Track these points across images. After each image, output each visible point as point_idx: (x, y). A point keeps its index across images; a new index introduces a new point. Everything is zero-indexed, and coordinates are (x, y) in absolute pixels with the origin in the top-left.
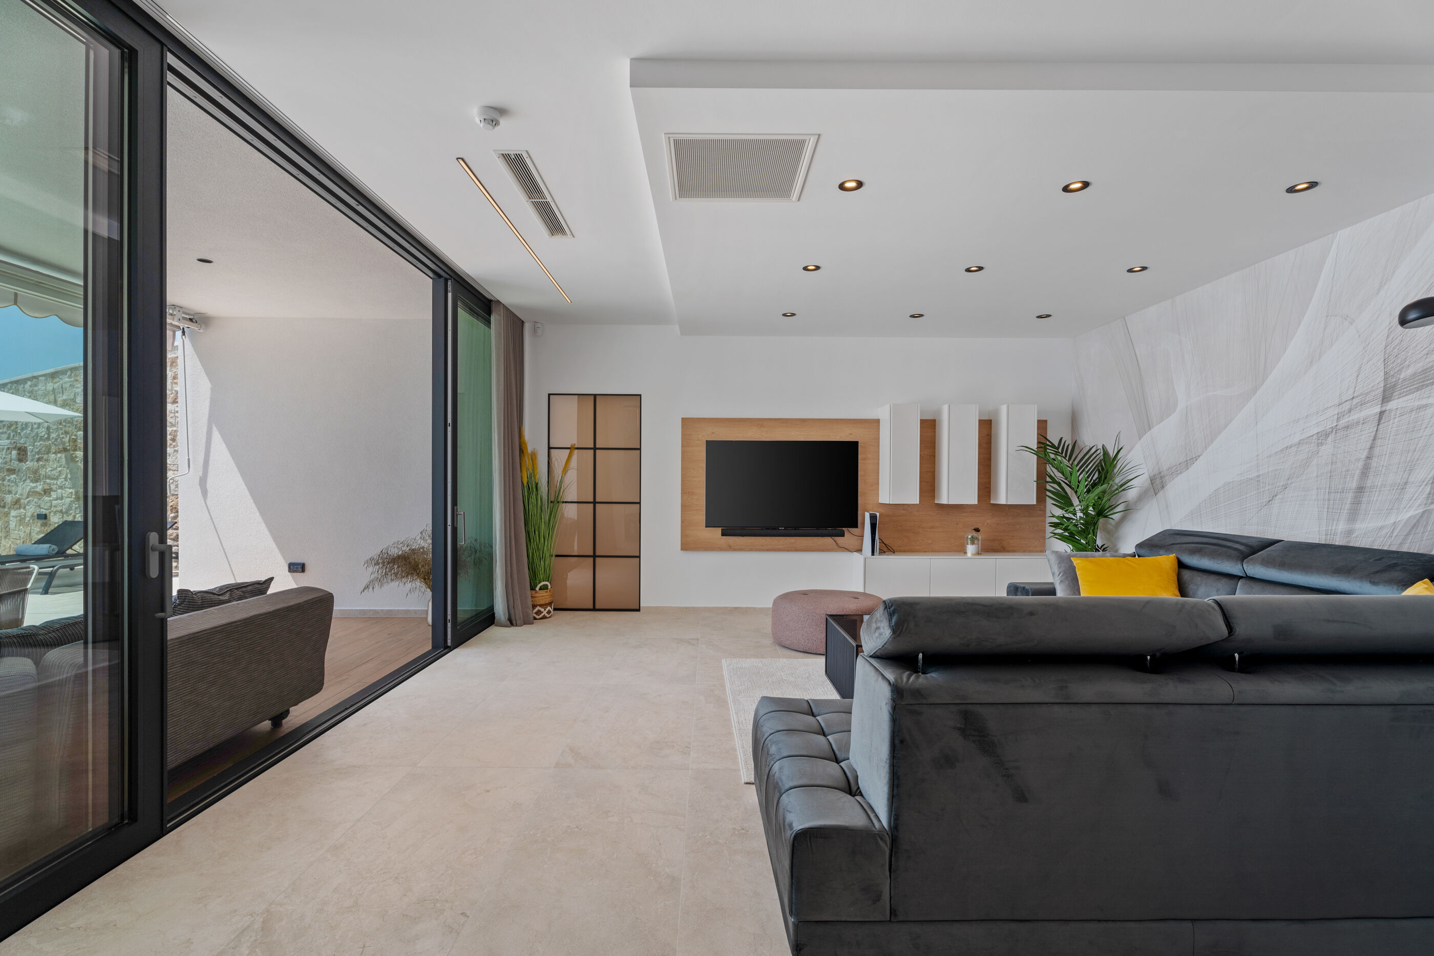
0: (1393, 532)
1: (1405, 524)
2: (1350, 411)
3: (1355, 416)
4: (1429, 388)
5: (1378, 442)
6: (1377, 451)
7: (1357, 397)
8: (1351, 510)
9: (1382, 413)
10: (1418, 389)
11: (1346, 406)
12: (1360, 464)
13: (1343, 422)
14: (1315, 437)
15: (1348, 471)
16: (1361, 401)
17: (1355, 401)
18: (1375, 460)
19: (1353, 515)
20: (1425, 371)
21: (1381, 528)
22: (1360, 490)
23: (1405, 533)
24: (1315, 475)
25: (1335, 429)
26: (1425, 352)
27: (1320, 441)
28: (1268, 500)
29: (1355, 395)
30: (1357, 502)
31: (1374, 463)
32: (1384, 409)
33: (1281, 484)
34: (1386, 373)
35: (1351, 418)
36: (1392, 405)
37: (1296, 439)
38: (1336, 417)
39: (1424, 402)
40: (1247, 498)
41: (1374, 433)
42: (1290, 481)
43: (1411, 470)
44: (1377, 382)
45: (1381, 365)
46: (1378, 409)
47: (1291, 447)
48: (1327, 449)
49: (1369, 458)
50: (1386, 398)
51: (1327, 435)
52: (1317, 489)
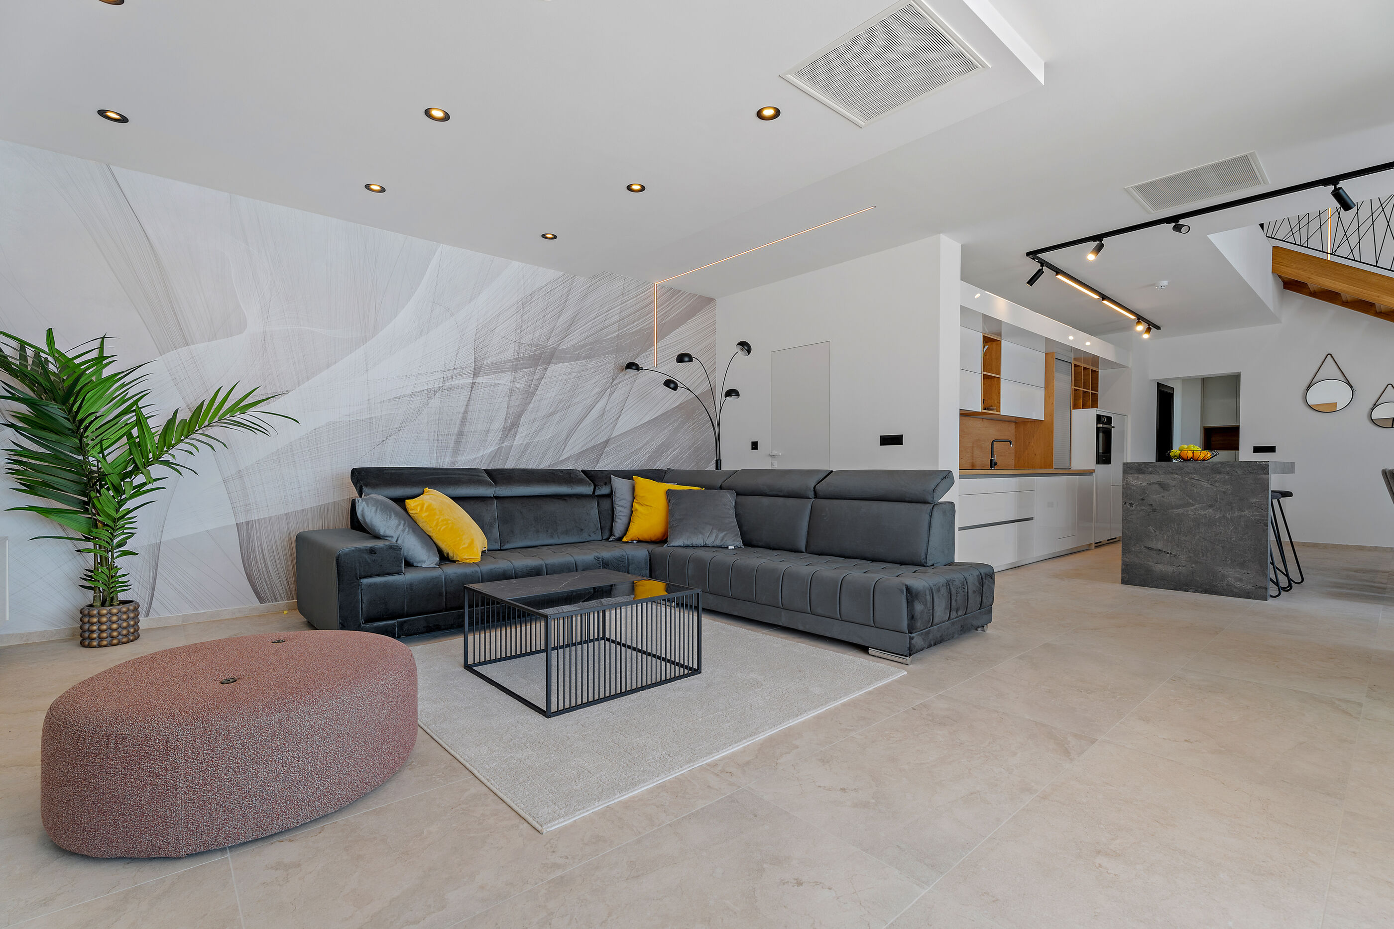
0: (481, 462)
1: (488, 456)
2: (452, 377)
3: (456, 382)
4: (500, 374)
5: (471, 402)
6: (471, 408)
7: (457, 369)
8: (454, 447)
9: (473, 383)
10: (494, 373)
11: (450, 374)
12: (460, 416)
13: (447, 385)
14: (425, 392)
15: (452, 420)
16: (460, 373)
17: (456, 371)
18: (469, 414)
19: (456, 451)
20: (498, 363)
21: (475, 459)
22: (461, 434)
23: (489, 462)
24: (426, 421)
25: (441, 389)
26: (497, 351)
27: (429, 395)
28: (381, 440)
29: (456, 367)
30: (458, 442)
31: (469, 416)
32: (474, 381)
33: (395, 426)
34: (475, 358)
35: (453, 383)
36: (479, 379)
37: (409, 392)
38: (442, 380)
39: (497, 382)
40: (357, 437)
41: (469, 396)
42: (404, 425)
43: (491, 422)
44: (470, 362)
45: (472, 351)
46: (470, 380)
47: (404, 397)
48: (435, 402)
49: (466, 412)
50: (476, 374)
51: (435, 392)
52: (428, 432)
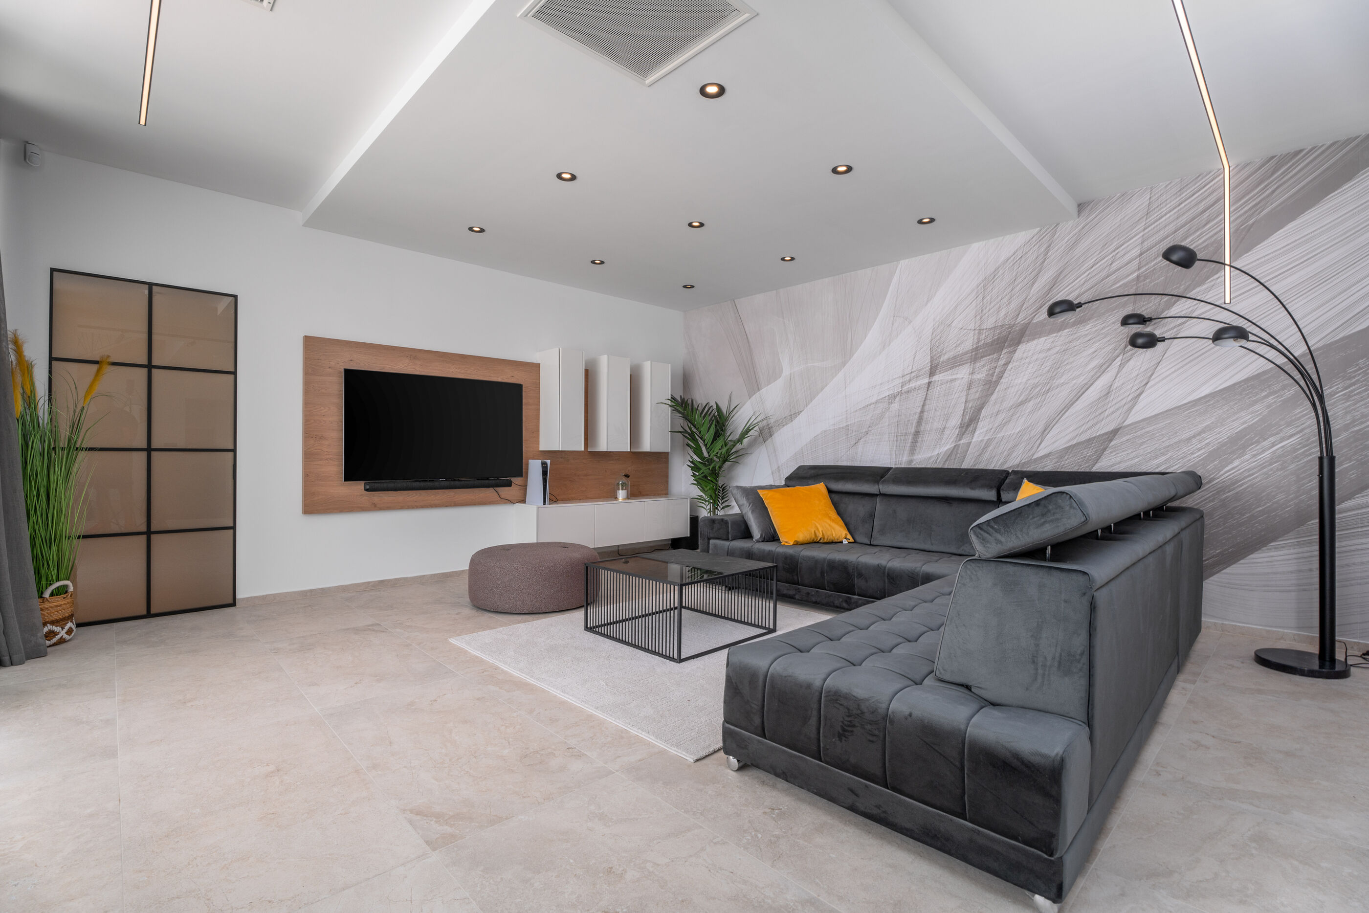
0: (937, 460)
1: (944, 454)
2: (910, 381)
3: (913, 385)
4: (957, 368)
5: (928, 402)
6: (927, 407)
7: (914, 372)
8: (911, 447)
9: (929, 383)
10: (951, 368)
11: (907, 378)
12: (917, 416)
13: (905, 388)
14: (887, 398)
15: (909, 421)
16: (916, 375)
17: (913, 374)
18: (926, 413)
19: (912, 451)
20: (955, 357)
21: (930, 458)
22: (917, 433)
23: (944, 460)
24: (887, 424)
25: (900, 393)
26: (955, 345)
27: (890, 401)
28: (854, 442)
29: (913, 370)
30: (915, 442)
31: (925, 415)
32: (930, 380)
33: (864, 431)
34: (932, 357)
35: (910, 386)
36: (935, 378)
37: (874, 400)
38: (901, 385)
39: (954, 377)
40: (839, 441)
41: (925, 396)
42: (870, 429)
43: (947, 420)
44: (926, 363)
45: (928, 352)
46: (927, 380)
47: (870, 405)
48: (895, 406)
49: (922, 412)
50: (932, 373)
51: (895, 397)
52: (889, 434)
